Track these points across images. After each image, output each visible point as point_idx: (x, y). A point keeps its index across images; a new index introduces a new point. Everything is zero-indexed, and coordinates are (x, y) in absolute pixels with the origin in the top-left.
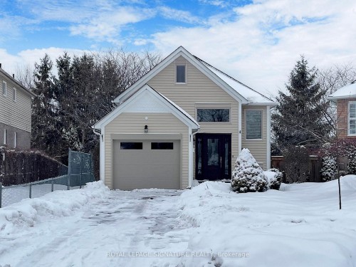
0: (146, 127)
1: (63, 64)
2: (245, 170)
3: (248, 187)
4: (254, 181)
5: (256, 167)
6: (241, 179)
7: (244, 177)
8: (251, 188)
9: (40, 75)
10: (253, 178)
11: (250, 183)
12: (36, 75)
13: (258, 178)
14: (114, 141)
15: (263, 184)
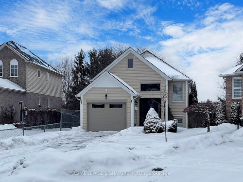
0: (106, 95)
1: (92, 55)
2: (150, 121)
3: (151, 130)
4: (155, 127)
6: (147, 125)
7: (149, 125)
8: (153, 131)
9: (78, 62)
10: (155, 125)
11: (152, 128)
12: (76, 62)
13: (157, 125)
14: (88, 104)
15: (160, 128)
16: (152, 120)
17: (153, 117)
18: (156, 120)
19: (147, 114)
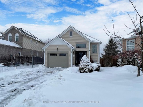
0: (58, 49)
2: (84, 64)
3: (85, 71)
4: (87, 68)
5: (88, 63)
6: (82, 67)
7: (83, 67)
8: (86, 71)
10: (87, 67)
11: (85, 69)
13: (89, 67)
14: (48, 53)
15: (91, 69)
16: (85, 64)
17: (86, 61)
18: (88, 64)
19: (82, 59)
